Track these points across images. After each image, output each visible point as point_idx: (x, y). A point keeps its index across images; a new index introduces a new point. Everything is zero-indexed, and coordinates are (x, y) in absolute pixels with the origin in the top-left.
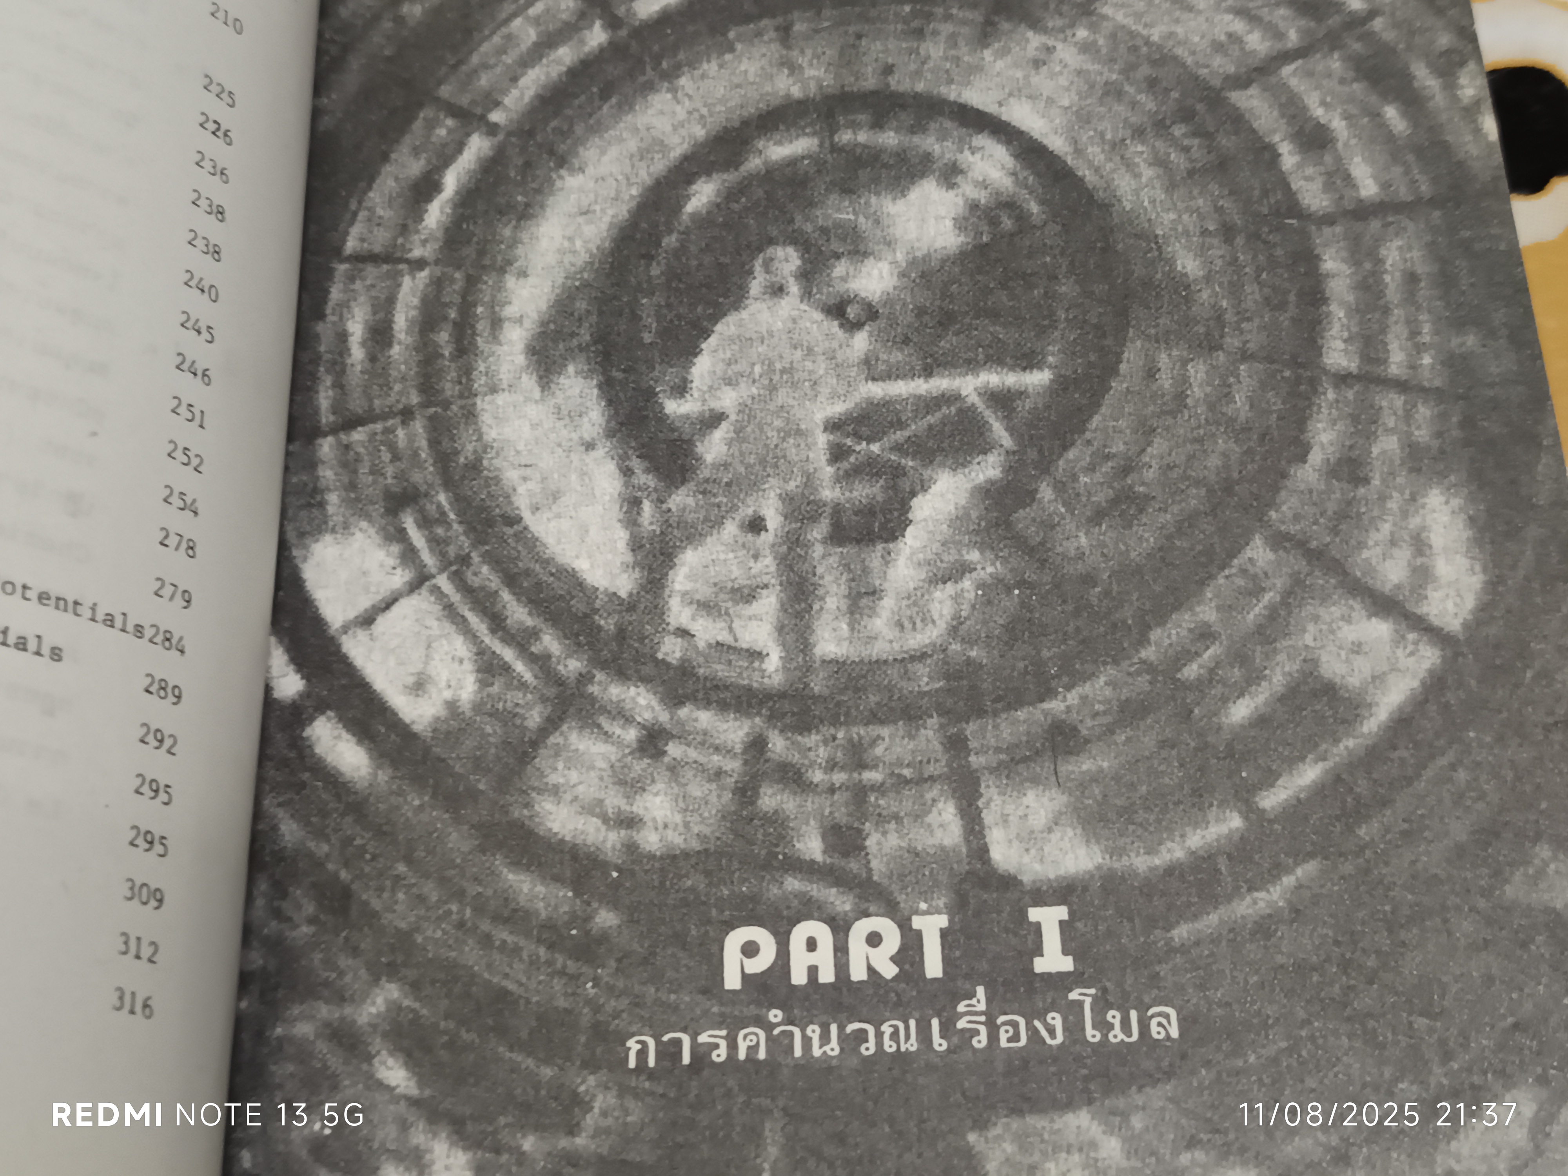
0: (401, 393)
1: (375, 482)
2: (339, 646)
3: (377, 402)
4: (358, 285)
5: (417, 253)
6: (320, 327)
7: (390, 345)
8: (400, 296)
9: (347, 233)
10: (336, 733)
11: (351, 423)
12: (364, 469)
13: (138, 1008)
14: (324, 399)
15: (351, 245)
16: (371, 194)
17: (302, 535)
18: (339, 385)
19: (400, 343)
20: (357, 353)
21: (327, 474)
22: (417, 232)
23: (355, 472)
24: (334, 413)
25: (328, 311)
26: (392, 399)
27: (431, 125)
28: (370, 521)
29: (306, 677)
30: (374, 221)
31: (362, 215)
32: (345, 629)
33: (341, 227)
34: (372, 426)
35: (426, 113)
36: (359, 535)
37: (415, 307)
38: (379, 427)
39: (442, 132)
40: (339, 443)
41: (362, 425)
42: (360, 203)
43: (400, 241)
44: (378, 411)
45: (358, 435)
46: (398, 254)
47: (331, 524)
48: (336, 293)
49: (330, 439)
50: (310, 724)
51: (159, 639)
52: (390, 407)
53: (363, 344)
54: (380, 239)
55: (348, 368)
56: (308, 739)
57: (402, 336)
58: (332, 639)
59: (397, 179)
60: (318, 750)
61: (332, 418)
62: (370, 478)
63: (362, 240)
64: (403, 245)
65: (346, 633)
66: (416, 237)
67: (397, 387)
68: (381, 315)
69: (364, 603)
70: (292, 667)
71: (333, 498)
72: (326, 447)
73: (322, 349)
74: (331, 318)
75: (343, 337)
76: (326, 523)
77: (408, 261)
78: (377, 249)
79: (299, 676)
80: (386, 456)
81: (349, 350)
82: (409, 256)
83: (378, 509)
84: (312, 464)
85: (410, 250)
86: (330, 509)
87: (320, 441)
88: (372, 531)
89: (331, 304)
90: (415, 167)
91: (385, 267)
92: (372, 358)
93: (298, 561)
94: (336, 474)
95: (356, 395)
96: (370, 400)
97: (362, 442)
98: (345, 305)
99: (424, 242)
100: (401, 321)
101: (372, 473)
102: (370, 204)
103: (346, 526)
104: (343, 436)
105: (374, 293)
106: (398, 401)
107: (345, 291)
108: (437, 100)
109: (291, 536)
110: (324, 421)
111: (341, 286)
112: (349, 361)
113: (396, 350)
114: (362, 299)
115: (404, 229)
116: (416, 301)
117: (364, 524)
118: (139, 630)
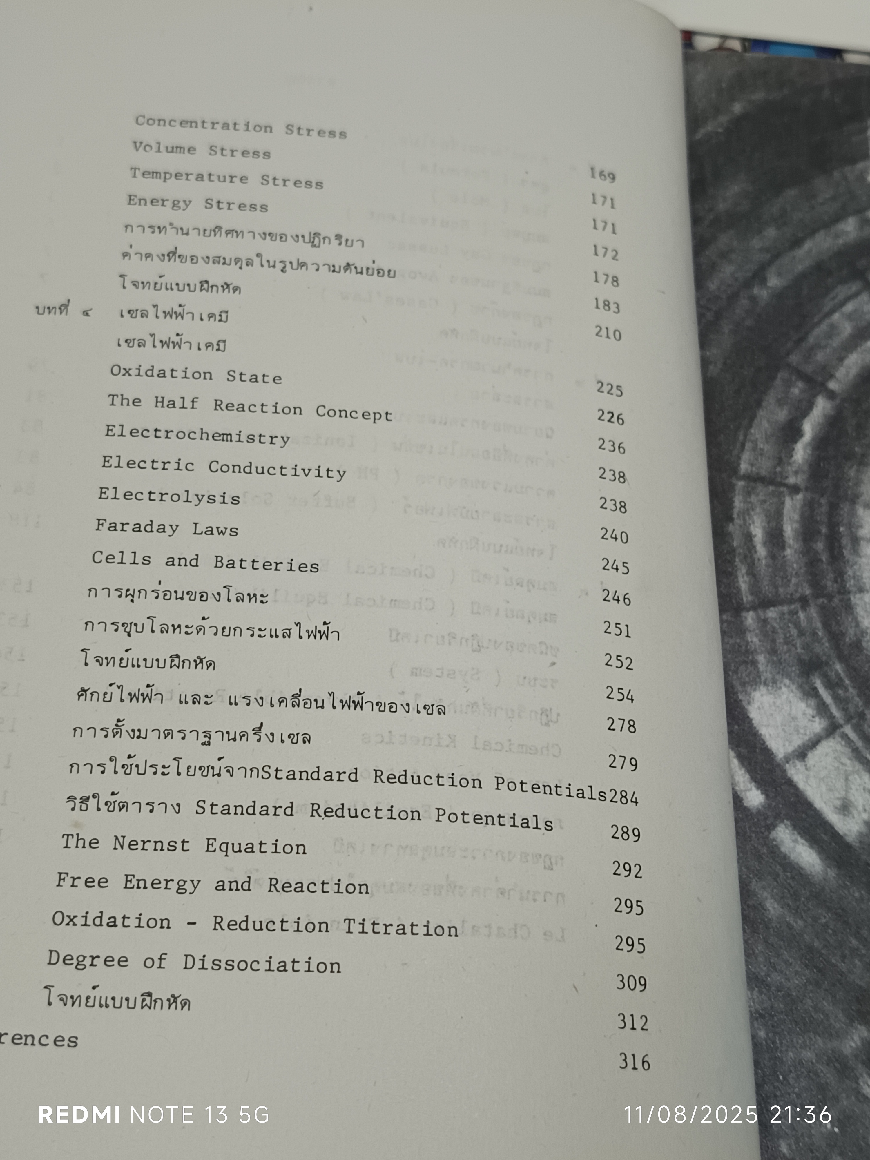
0: (797, 585)
1: (789, 650)
2: (785, 771)
3: (781, 590)
4: (753, 499)
5: (792, 480)
6: (731, 528)
7: (783, 548)
8: (785, 511)
9: (739, 458)
10: (794, 838)
11: (765, 603)
12: (780, 640)
13: (639, 1065)
14: (743, 583)
15: (744, 467)
16: (752, 431)
17: (744, 684)
18: (752, 573)
19: (790, 547)
20: (761, 551)
21: (754, 639)
22: (789, 464)
23: (774, 641)
24: (752, 594)
25: (735, 516)
26: (791, 589)
27: (788, 384)
28: (790, 679)
29: (765, 792)
30: (758, 452)
31: (748, 445)
32: (787, 759)
33: (735, 452)
34: (780, 608)
35: (782, 375)
36: (784, 689)
37: (797, 522)
38: (785, 609)
39: (796, 391)
40: (758, 617)
41: (774, 606)
42: (745, 436)
43: (778, 469)
44: (782, 596)
45: (772, 613)
46: (779, 479)
47: (763, 679)
48: (738, 503)
49: (751, 614)
50: (774, 829)
51: (618, 797)
52: (792, 595)
53: (765, 544)
54: (765, 466)
55: (756, 561)
56: (774, 840)
57: (791, 542)
58: (779, 765)
59: (768, 421)
60: (783, 849)
61: (750, 598)
62: (785, 647)
63: (752, 465)
64: (781, 473)
65: (788, 762)
66: (789, 468)
67: (794, 580)
68: (773, 524)
69: (797, 741)
70: (753, 784)
71: (761, 659)
72: (750, 618)
73: (735, 544)
74: (738, 522)
75: (749, 537)
76: (760, 677)
77: (786, 485)
78: (763, 473)
79: (759, 792)
80: (794, 632)
81: (754, 547)
82: (787, 481)
83: (795, 670)
84: (742, 631)
85: (787, 477)
86: (761, 668)
87: (744, 614)
88: (793, 687)
89: (736, 511)
90: (782, 415)
91: (771, 488)
92: (772, 556)
93: (744, 703)
94: (760, 641)
95: (765, 583)
96: (776, 587)
97: (776, 619)
98: (746, 513)
99: (796, 473)
100: (789, 530)
101: (786, 643)
102: (752, 438)
103: (774, 682)
104: (760, 612)
105: (766, 506)
106: (796, 591)
107: (745, 502)
108: (789, 365)
109: (736, 683)
110: (745, 599)
111: (741, 497)
112: (756, 556)
113: (788, 552)
114: (758, 510)
115: (780, 461)
116: (796, 517)
117: (787, 681)
118: (602, 795)
